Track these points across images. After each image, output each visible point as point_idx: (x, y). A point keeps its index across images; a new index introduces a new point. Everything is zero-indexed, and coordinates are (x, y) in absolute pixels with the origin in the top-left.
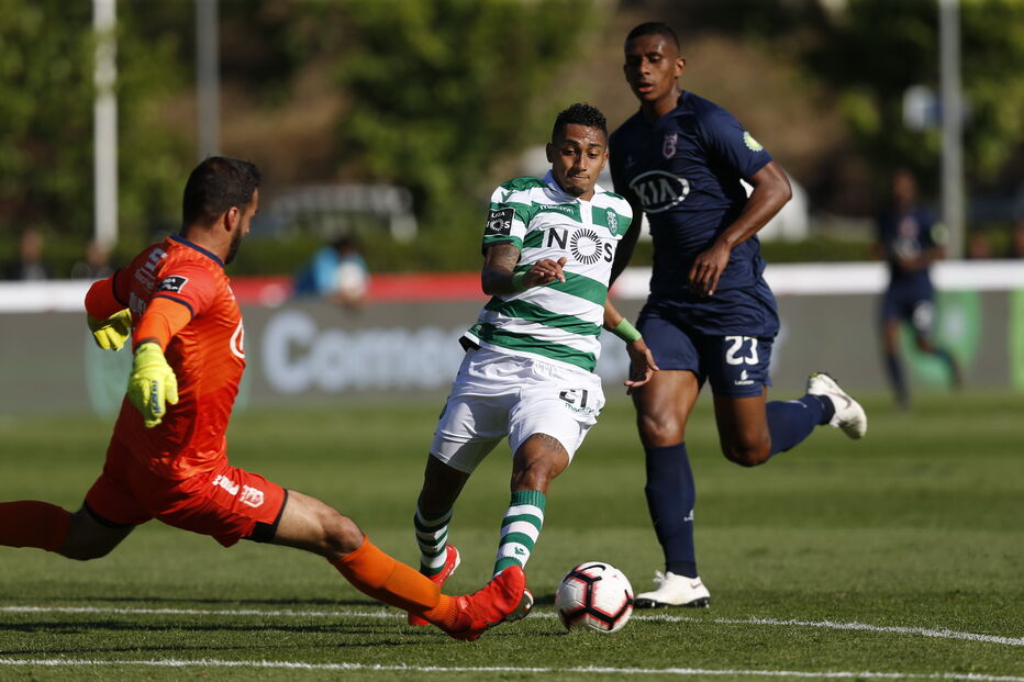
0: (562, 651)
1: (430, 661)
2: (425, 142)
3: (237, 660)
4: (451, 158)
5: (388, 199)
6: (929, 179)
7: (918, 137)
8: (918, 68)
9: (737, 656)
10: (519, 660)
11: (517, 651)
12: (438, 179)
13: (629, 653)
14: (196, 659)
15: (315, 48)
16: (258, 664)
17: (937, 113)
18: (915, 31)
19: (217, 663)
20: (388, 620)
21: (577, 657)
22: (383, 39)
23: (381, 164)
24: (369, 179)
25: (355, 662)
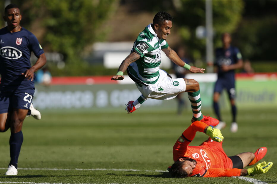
0: (104, 179)
1: (68, 182)
2: (68, 41)
3: (16, 182)
4: (75, 46)
5: (56, 57)
6: (203, 51)
7: (199, 41)
8: (200, 21)
9: (152, 180)
10: (93, 181)
11: (92, 179)
12: (71, 52)
13: (123, 180)
14: (5, 181)
15: (37, 16)
16: (22, 183)
17: (205, 34)
18: (199, 12)
19: (11, 182)
20: (57, 171)
21: (108, 181)
22: (56, 14)
23: (55, 47)
24: (51, 51)
25: (48, 182)
